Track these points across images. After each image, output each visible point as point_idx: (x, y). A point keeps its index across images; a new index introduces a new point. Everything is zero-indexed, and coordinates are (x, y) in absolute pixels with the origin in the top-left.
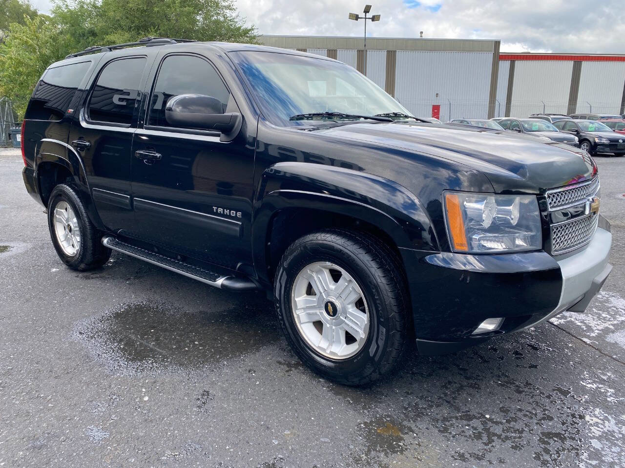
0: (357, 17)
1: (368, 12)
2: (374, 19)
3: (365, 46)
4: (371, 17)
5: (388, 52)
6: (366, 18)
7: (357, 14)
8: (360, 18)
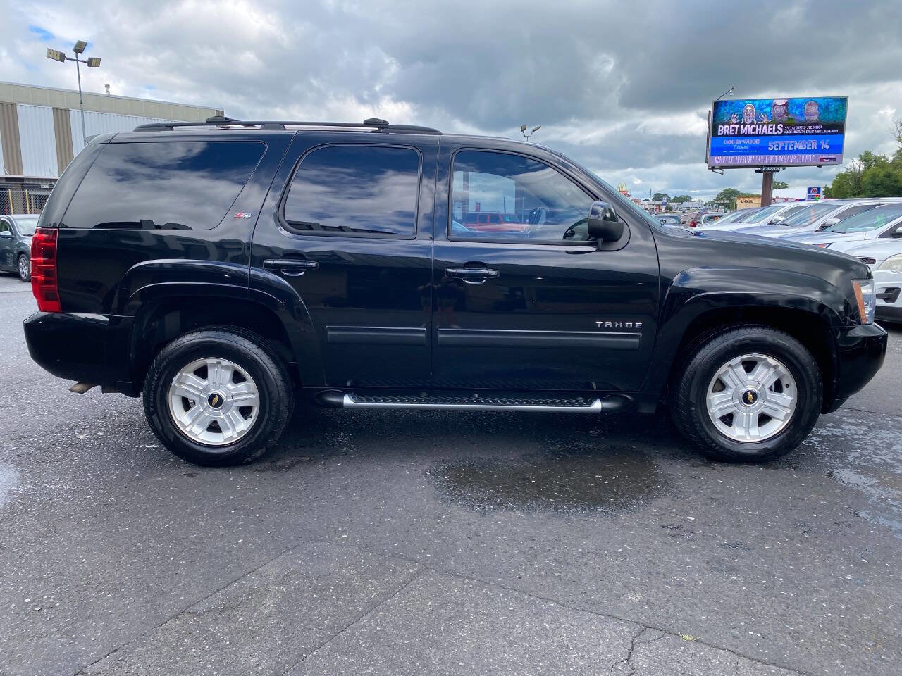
0: (62, 58)
1: (81, 52)
2: (91, 63)
3: (82, 103)
4: (86, 59)
5: (56, 110)
6: (78, 61)
7: (63, 52)
8: (68, 59)
